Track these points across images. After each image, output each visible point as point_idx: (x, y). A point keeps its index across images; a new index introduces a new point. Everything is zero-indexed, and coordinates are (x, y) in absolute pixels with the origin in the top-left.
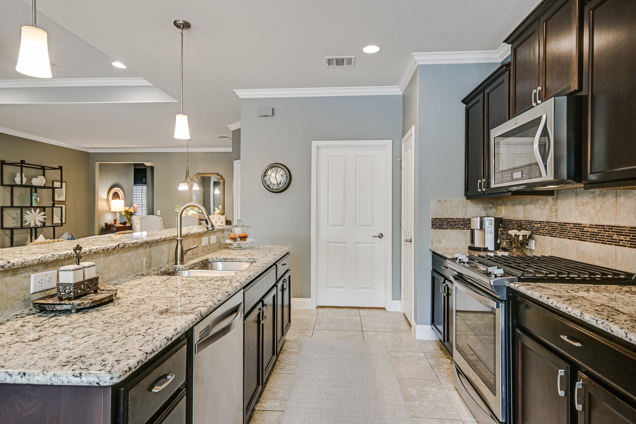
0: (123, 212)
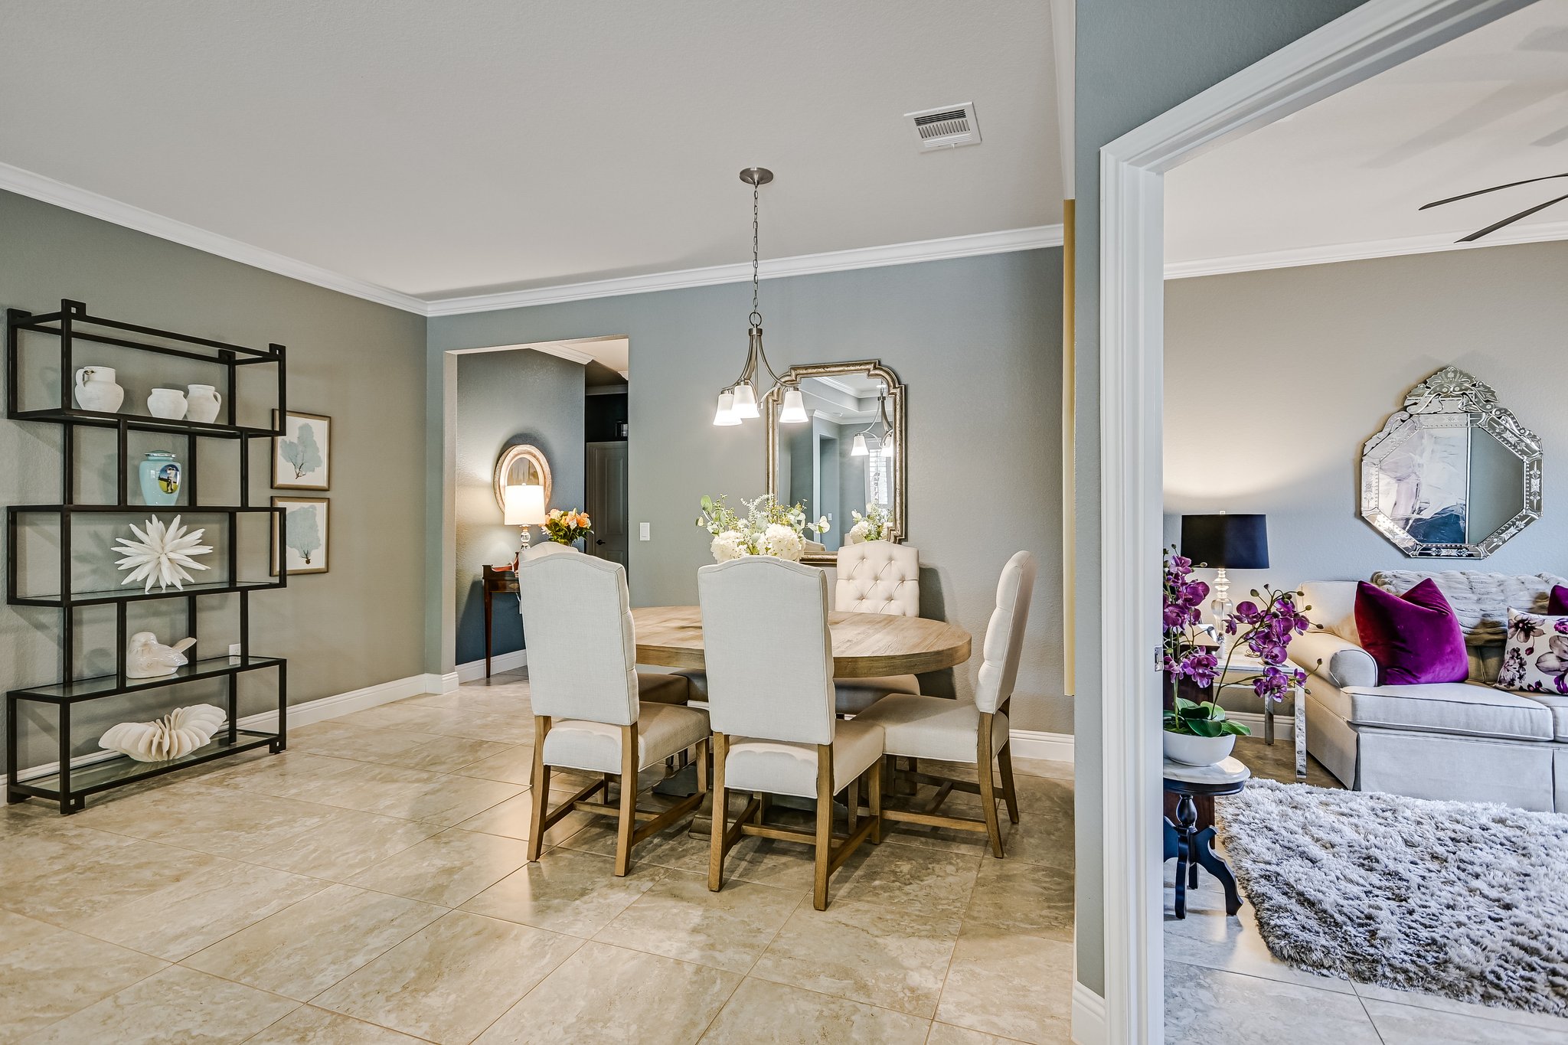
0: (545, 528)
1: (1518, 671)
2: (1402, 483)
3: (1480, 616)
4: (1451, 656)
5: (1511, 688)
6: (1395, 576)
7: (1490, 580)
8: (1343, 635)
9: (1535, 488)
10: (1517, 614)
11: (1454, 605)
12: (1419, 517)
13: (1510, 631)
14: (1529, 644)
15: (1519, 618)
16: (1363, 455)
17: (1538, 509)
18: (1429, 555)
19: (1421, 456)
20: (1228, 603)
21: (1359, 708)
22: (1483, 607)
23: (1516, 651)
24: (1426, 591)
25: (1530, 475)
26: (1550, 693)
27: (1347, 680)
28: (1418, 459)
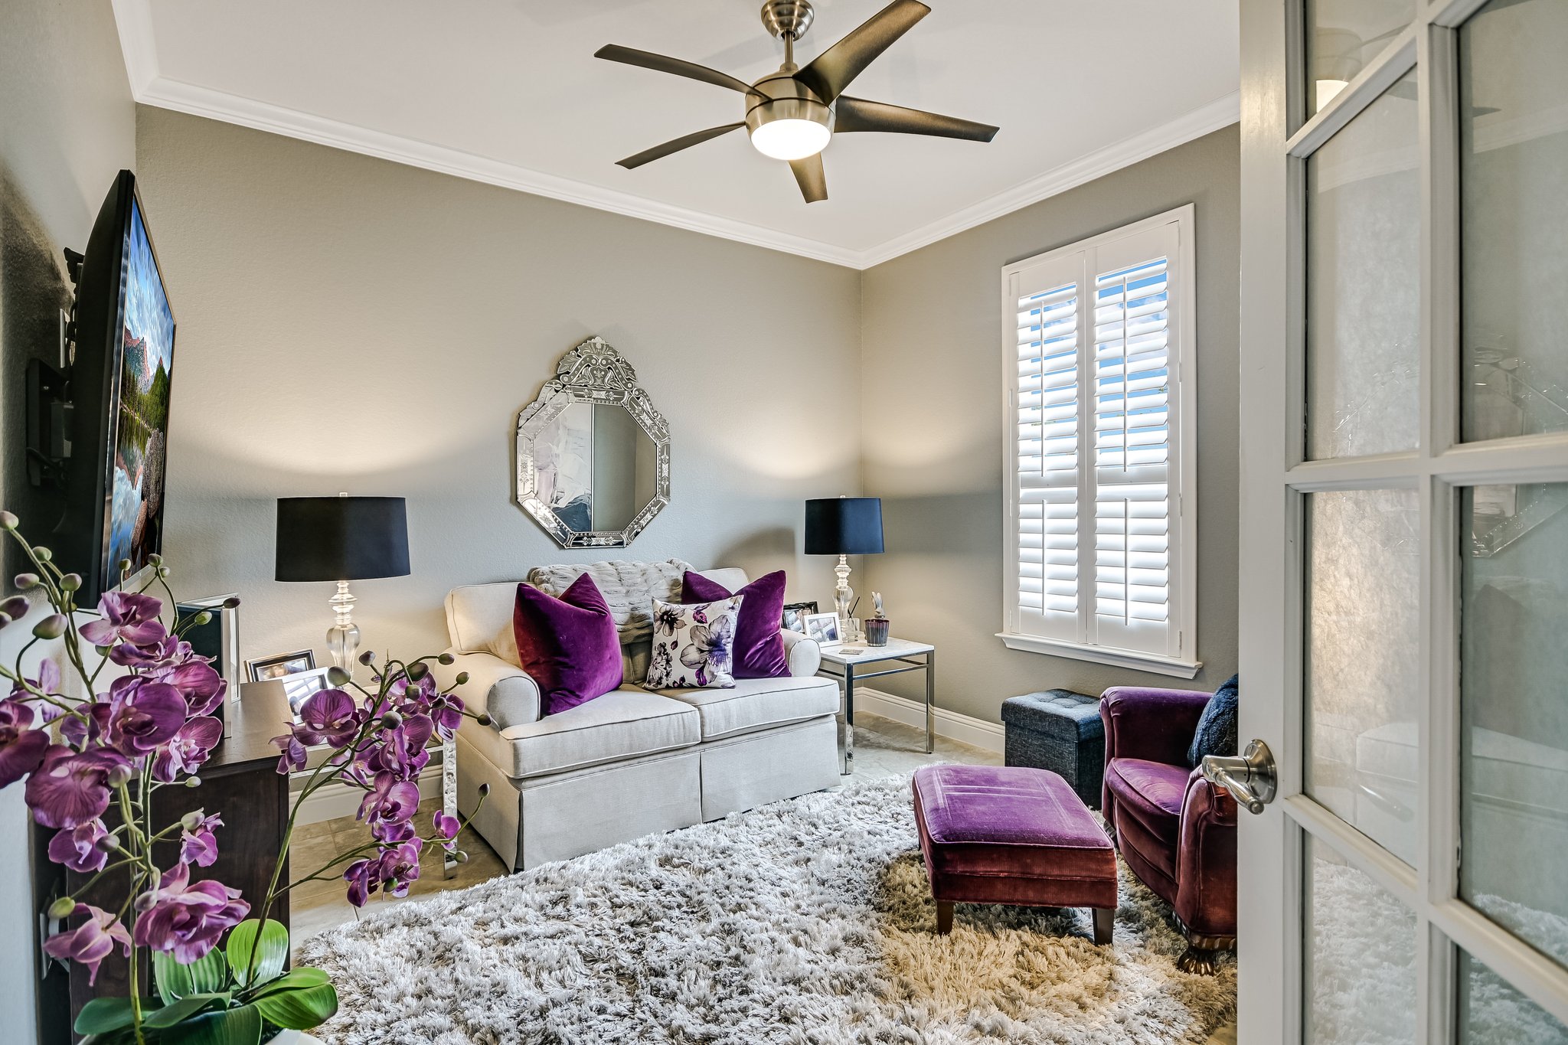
1: (665, 669)
2: (542, 473)
3: (628, 610)
4: (610, 664)
5: (659, 687)
6: (552, 572)
7: (634, 570)
8: (500, 653)
9: (665, 474)
10: (661, 605)
11: (608, 600)
12: (556, 506)
13: (657, 625)
14: (673, 638)
15: (663, 610)
16: (518, 427)
17: (667, 494)
18: (581, 544)
19: (558, 446)
20: (351, 630)
21: (522, 757)
22: (632, 600)
23: (663, 646)
24: (583, 590)
25: (661, 460)
26: (692, 687)
27: (509, 719)
28: (555, 450)
